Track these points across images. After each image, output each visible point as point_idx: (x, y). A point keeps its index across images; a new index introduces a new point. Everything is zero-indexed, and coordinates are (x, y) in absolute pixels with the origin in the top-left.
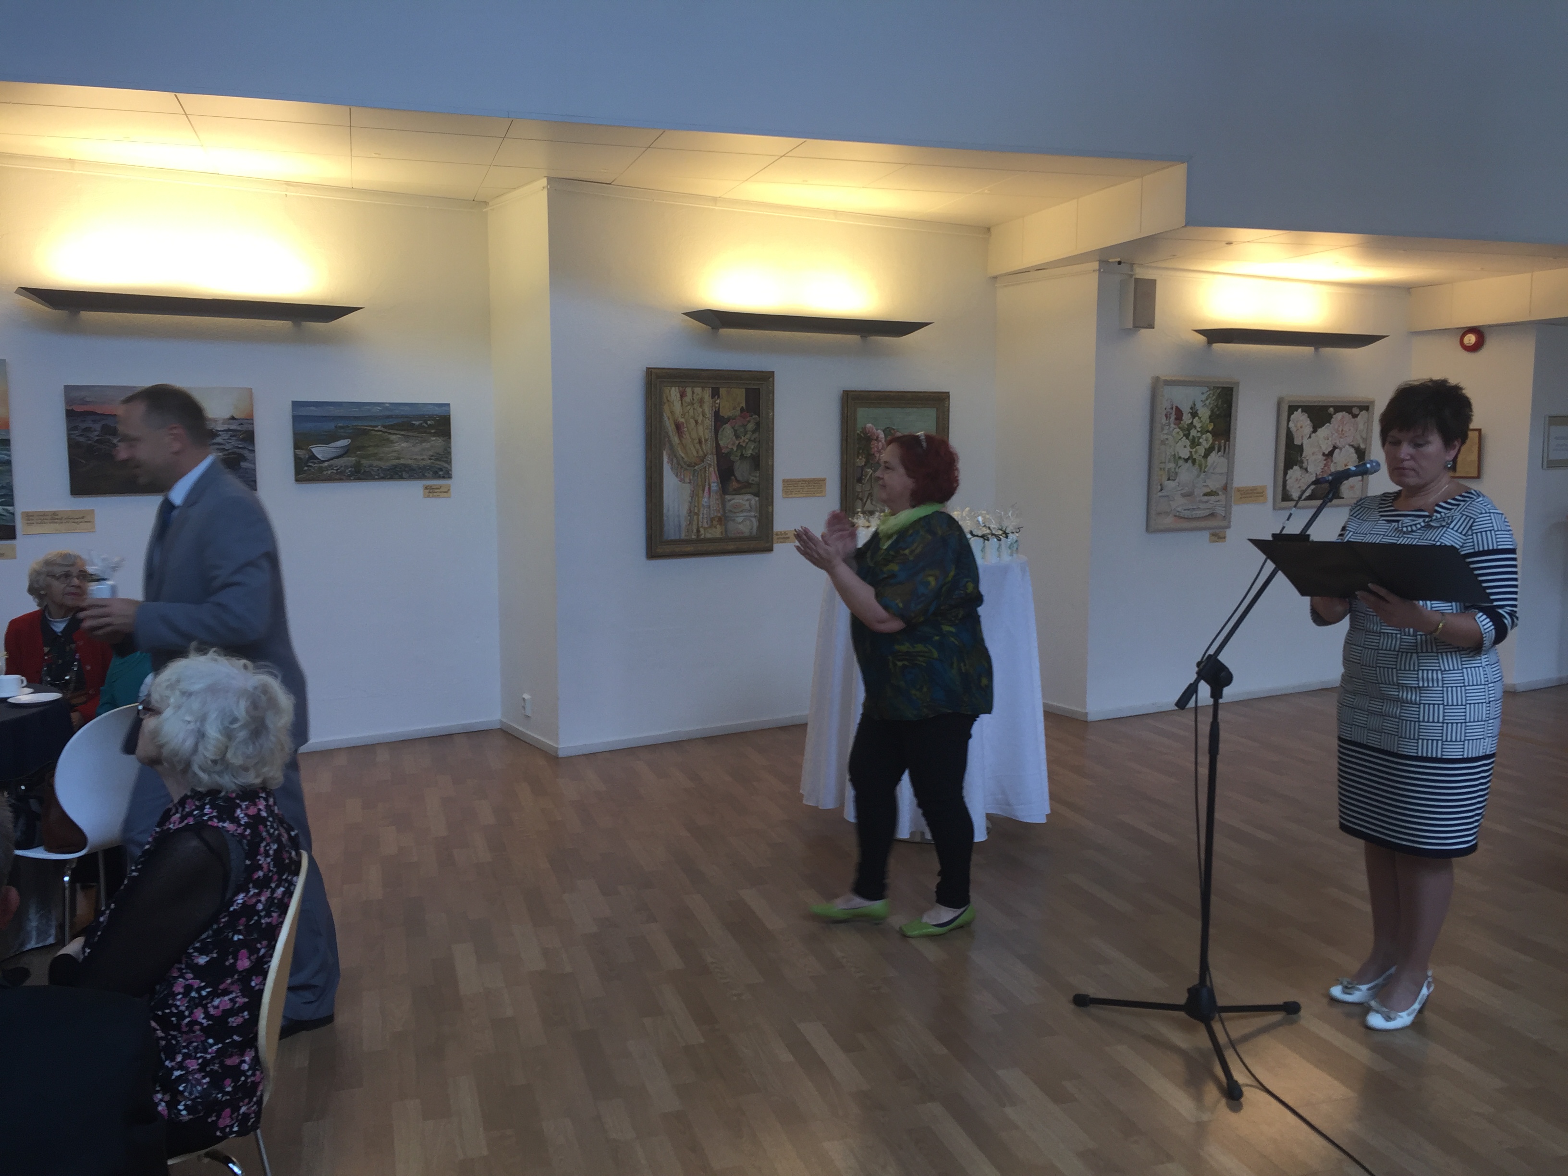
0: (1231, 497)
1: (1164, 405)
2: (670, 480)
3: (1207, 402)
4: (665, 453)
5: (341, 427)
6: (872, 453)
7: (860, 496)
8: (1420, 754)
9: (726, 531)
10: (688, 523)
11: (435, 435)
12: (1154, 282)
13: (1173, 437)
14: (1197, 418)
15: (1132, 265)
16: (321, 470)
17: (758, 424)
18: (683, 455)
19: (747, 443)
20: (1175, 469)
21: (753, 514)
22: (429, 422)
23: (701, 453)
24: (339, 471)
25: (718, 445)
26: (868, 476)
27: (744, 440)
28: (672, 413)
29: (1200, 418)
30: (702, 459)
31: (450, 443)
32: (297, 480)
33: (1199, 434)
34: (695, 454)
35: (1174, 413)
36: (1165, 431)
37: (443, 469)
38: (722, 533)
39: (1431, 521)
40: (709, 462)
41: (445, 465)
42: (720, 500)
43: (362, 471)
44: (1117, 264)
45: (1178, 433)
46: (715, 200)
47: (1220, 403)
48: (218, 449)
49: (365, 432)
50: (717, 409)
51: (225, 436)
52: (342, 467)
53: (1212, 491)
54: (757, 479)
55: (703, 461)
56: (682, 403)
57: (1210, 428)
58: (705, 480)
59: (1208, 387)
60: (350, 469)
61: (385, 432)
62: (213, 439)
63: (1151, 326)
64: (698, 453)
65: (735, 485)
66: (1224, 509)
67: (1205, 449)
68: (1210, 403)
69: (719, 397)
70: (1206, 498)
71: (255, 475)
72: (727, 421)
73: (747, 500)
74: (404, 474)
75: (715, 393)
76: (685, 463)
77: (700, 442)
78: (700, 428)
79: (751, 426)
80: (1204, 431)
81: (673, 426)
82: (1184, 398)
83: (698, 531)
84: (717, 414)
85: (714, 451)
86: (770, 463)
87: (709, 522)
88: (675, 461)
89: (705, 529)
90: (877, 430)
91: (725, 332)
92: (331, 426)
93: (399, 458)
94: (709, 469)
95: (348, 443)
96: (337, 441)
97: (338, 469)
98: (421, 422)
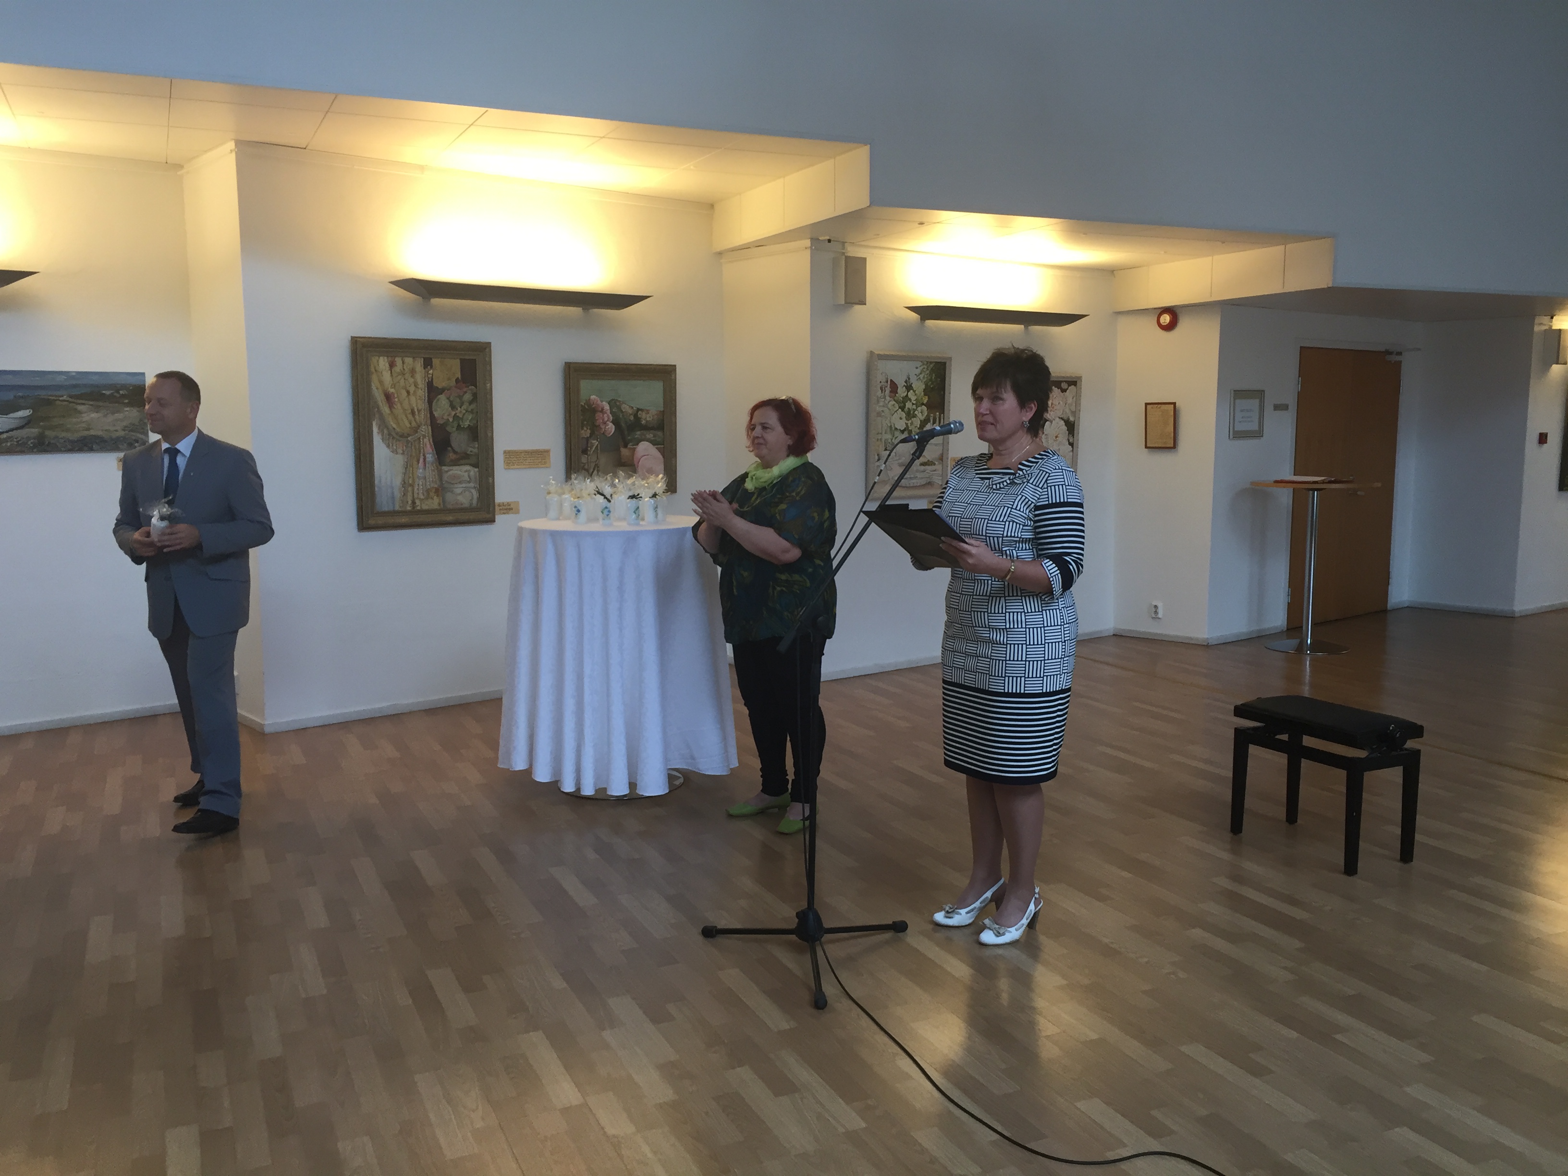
1: (879, 378)
2: (381, 451)
3: (921, 376)
4: (374, 424)
5: (21, 397)
6: (597, 424)
7: (586, 467)
9: (444, 501)
10: (403, 494)
11: (130, 405)
12: (864, 260)
13: (889, 409)
14: (912, 391)
15: (844, 243)
16: (1, 442)
17: (475, 396)
18: (394, 426)
20: (892, 439)
21: (472, 485)
22: (121, 392)
23: (414, 424)
25: (432, 417)
26: (595, 447)
27: (460, 412)
28: (381, 382)
29: (914, 391)
30: (416, 430)
33: (914, 407)
34: (408, 425)
35: (889, 386)
36: (881, 404)
38: (439, 504)
39: (1015, 478)
40: (423, 433)
41: (142, 436)
42: (436, 471)
43: (47, 443)
44: (827, 241)
45: (894, 405)
46: (422, 168)
47: (933, 378)
49: (48, 402)
50: (430, 380)
52: (24, 438)
53: (929, 461)
55: (417, 432)
56: (391, 373)
57: (925, 402)
58: (420, 451)
59: (921, 362)
60: (32, 441)
61: (70, 402)
63: (863, 303)
64: (410, 424)
67: (921, 421)
68: (924, 377)
69: (431, 367)
70: (922, 468)
72: (442, 391)
73: (466, 471)
74: (94, 446)
75: (428, 363)
76: (397, 434)
77: (413, 413)
78: (413, 399)
79: (468, 397)
80: (919, 404)
81: (383, 397)
82: (898, 372)
83: (414, 503)
84: (431, 387)
85: (429, 422)
86: (489, 434)
87: (425, 493)
88: (386, 431)
89: (421, 500)
90: (602, 402)
91: (436, 301)
92: (9, 395)
93: (88, 429)
94: (423, 440)
95: (29, 414)
96: (18, 411)
97: (19, 441)
98: (112, 391)
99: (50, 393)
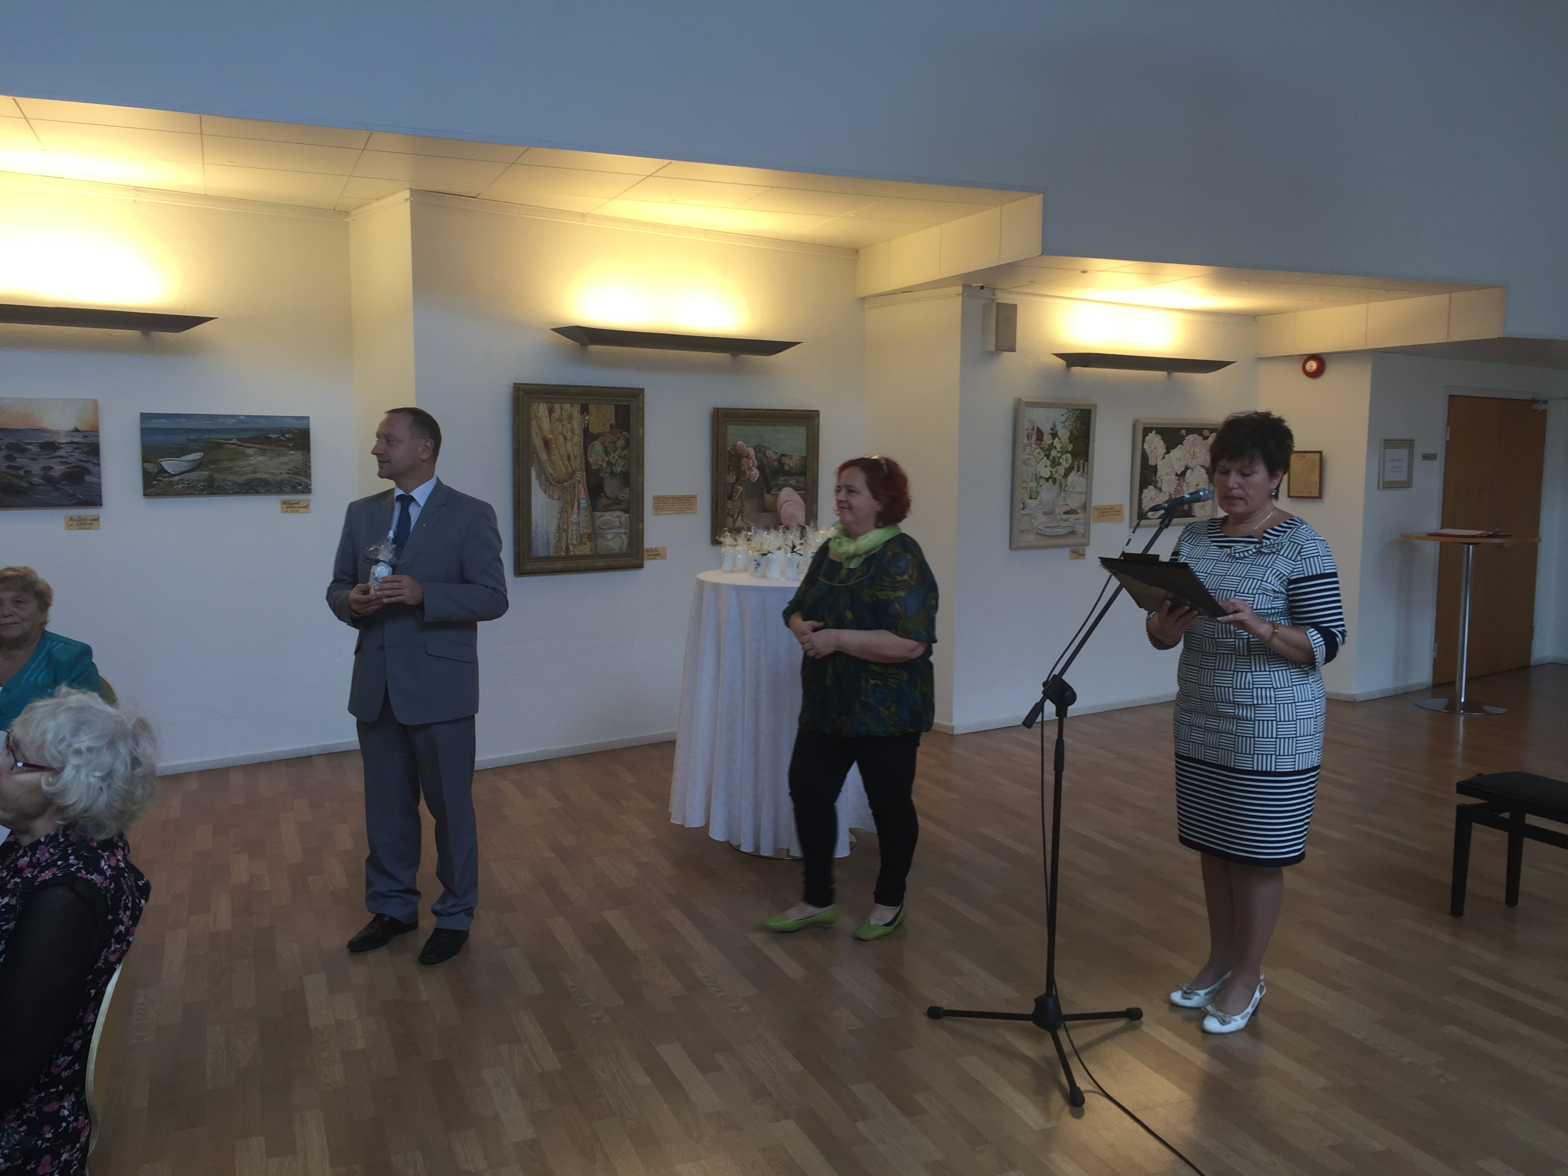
0: (1090, 515)
1: (1025, 426)
2: (539, 498)
3: (1067, 424)
4: (533, 469)
5: (194, 441)
6: (743, 470)
7: (731, 513)
8: (1255, 769)
9: (596, 546)
10: (557, 540)
11: (294, 448)
12: (1016, 305)
13: (1035, 457)
14: (1057, 439)
15: (994, 289)
16: (171, 484)
17: (628, 441)
18: (551, 471)
19: (617, 460)
20: (1036, 488)
21: (622, 530)
22: (287, 436)
23: (570, 470)
24: (191, 485)
25: (587, 464)
26: (740, 492)
27: (614, 457)
28: (540, 428)
29: (1060, 439)
30: (571, 476)
31: (309, 457)
32: (145, 495)
33: (1059, 455)
34: (564, 470)
35: (1035, 434)
36: (1027, 451)
37: (302, 483)
38: (591, 549)
39: (1261, 547)
40: (578, 479)
41: (305, 480)
42: (589, 517)
43: (216, 485)
44: (979, 288)
45: (1039, 453)
46: (583, 216)
47: (1078, 425)
48: (60, 462)
49: (219, 446)
50: (586, 426)
51: (69, 449)
52: (194, 481)
53: (1072, 509)
54: (627, 496)
55: (572, 478)
56: (550, 420)
57: (1070, 449)
58: (575, 497)
59: (1067, 409)
60: (202, 484)
61: (240, 446)
62: (55, 452)
63: (1012, 349)
64: (567, 470)
65: (604, 501)
66: (1083, 527)
67: (1065, 469)
68: (1069, 425)
69: (588, 413)
70: (1066, 516)
71: (100, 489)
72: (596, 437)
73: (617, 517)
74: (260, 489)
75: (584, 410)
76: (554, 479)
77: (569, 459)
78: (569, 444)
79: (621, 443)
80: (1064, 451)
81: (541, 443)
82: (1044, 419)
83: (567, 548)
84: (586, 433)
85: (584, 467)
86: (640, 480)
87: (578, 539)
88: (543, 477)
89: (574, 546)
90: (748, 447)
91: (594, 348)
92: (182, 439)
93: (254, 472)
94: (578, 486)
95: (200, 457)
96: (189, 454)
97: (190, 483)
98: (278, 435)
99: (219, 436)
